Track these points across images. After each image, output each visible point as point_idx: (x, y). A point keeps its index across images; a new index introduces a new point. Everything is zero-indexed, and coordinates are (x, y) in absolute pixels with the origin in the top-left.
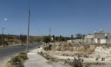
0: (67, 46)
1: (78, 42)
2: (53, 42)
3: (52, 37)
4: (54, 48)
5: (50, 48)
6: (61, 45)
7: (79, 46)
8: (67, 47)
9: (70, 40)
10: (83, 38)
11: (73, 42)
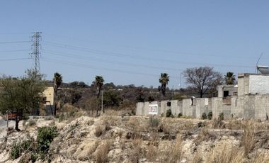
0: (145, 139)
1: (199, 115)
2: (53, 111)
3: (47, 84)
4: (70, 149)
5: (45, 149)
6: (108, 129)
7: (212, 137)
8: (143, 145)
9: (151, 100)
10: (226, 94)
11: (169, 114)
